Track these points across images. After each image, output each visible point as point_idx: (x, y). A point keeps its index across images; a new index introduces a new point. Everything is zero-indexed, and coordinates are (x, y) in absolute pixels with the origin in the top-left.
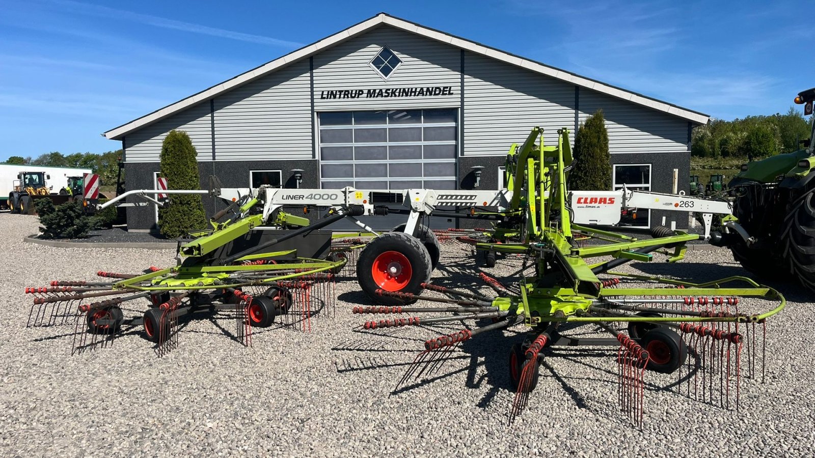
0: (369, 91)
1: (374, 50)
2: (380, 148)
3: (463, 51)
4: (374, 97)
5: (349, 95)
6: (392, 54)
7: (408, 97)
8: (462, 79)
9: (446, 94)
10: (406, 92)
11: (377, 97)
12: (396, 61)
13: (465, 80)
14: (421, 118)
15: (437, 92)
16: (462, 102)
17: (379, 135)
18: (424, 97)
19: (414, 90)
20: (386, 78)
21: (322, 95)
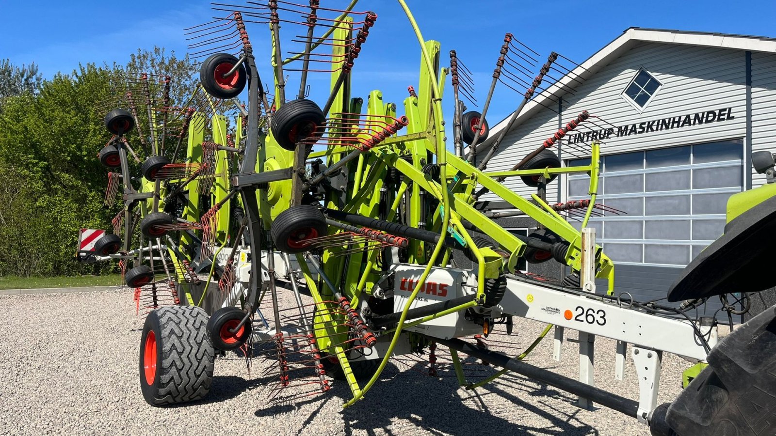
0: (620, 128)
1: (628, 76)
2: (634, 201)
3: (749, 54)
4: (626, 135)
5: (598, 137)
6: (649, 76)
7: (670, 130)
8: (749, 94)
9: (723, 119)
10: (665, 124)
11: (629, 134)
12: (655, 85)
13: (753, 95)
14: (690, 156)
15: (710, 119)
16: (749, 127)
17: (634, 184)
18: (692, 127)
19: (677, 119)
20: (642, 109)
21: (570, 139)
